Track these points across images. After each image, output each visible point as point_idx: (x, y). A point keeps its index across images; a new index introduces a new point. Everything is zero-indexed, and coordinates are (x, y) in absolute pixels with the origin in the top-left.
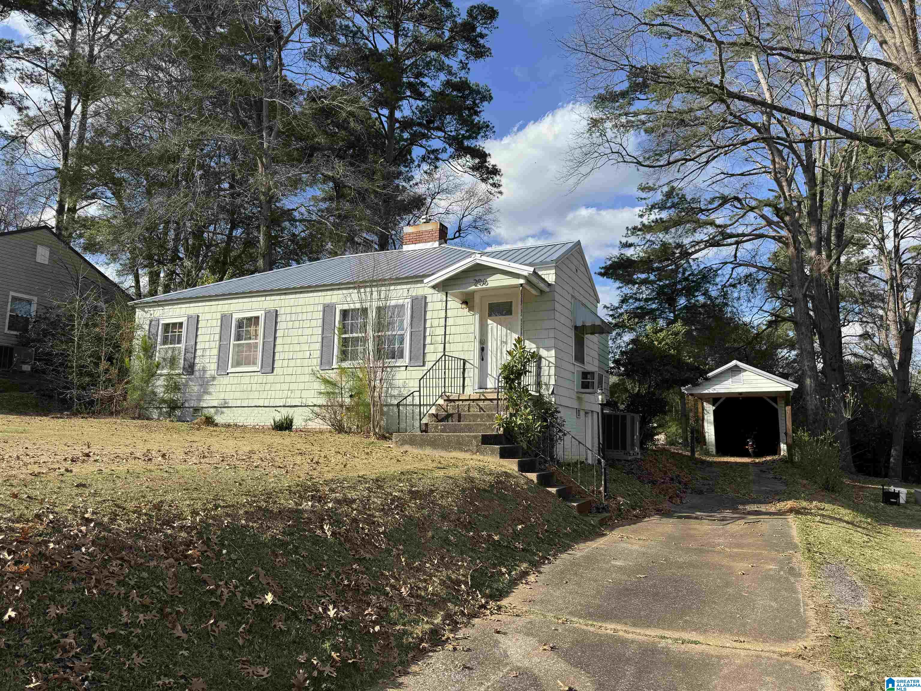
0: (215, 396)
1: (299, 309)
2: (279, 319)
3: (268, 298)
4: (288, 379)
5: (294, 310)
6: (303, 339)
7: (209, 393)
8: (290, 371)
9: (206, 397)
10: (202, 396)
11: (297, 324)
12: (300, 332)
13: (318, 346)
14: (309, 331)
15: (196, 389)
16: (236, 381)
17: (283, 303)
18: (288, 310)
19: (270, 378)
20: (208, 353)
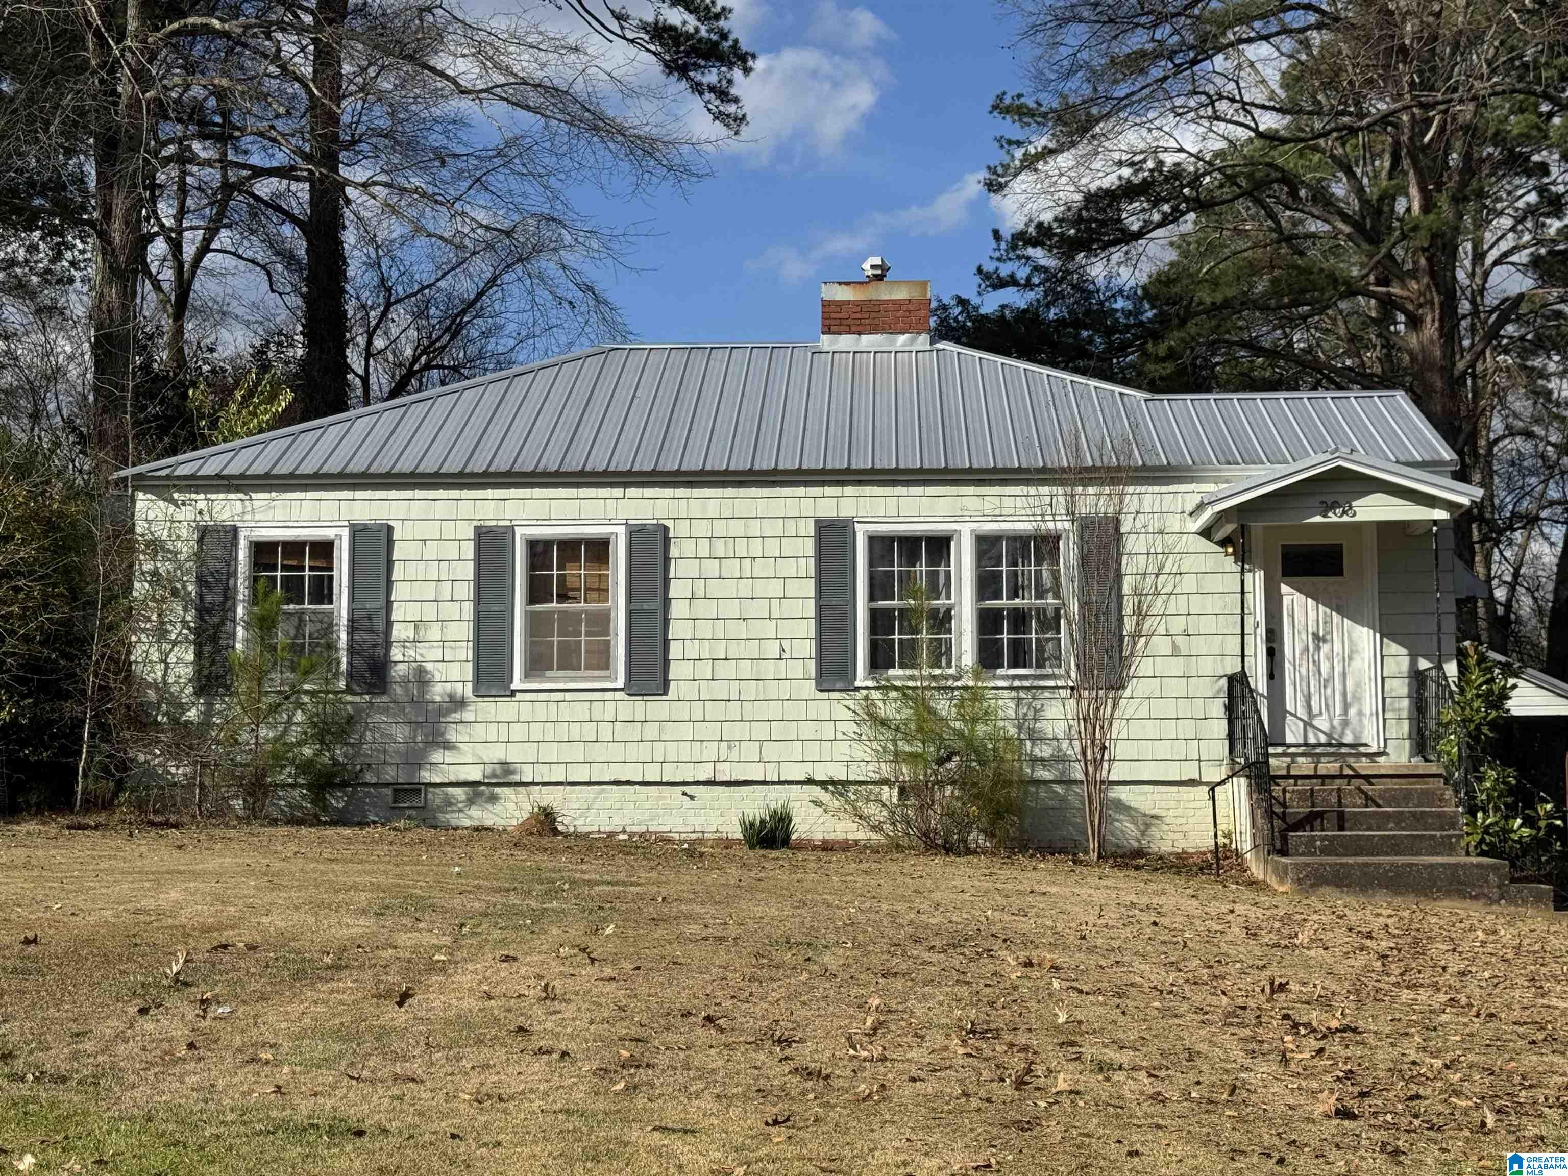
0: (467, 753)
1: (736, 528)
2: (674, 552)
3: (632, 492)
4: (714, 711)
5: (720, 528)
6: (757, 609)
7: (448, 746)
8: (720, 690)
9: (437, 756)
10: (424, 753)
11: (731, 568)
12: (745, 588)
13: (809, 629)
14: (775, 588)
15: (400, 733)
16: (541, 711)
17: (682, 508)
18: (702, 529)
19: (656, 708)
20: (434, 632)
